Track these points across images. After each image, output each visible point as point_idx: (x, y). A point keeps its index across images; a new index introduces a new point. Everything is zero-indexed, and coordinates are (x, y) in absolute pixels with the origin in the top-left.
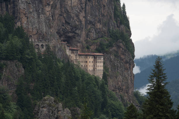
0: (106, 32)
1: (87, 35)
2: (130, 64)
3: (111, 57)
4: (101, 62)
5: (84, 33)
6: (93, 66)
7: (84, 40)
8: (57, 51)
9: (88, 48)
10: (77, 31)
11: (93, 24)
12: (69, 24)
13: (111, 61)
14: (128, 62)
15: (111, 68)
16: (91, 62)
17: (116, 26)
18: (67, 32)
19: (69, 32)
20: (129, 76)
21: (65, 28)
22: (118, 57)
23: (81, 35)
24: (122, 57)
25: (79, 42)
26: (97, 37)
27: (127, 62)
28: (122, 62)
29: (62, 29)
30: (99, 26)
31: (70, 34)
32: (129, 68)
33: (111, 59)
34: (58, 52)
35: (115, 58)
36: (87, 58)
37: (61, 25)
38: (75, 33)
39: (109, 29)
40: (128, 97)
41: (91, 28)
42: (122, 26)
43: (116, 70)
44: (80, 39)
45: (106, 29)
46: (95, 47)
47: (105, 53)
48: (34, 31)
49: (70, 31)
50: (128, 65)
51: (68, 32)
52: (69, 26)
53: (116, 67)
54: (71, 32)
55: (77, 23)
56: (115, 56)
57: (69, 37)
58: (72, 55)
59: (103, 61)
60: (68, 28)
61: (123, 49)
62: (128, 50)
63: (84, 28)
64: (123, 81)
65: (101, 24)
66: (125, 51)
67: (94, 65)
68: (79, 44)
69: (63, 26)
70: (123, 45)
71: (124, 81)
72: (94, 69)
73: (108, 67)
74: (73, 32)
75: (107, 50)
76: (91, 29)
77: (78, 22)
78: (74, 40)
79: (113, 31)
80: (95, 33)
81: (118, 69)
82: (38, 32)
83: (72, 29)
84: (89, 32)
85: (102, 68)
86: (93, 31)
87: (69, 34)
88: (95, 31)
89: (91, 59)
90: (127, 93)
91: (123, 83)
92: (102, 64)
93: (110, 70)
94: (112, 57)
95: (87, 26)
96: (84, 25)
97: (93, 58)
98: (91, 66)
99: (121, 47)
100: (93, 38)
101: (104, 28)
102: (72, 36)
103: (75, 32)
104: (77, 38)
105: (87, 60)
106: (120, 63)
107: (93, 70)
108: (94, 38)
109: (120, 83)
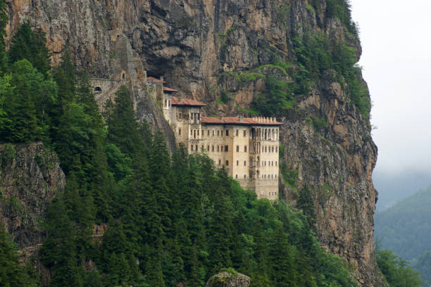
0: (284, 43)
1: (223, 56)
2: (365, 157)
3: (304, 131)
4: (271, 149)
5: (210, 45)
6: (248, 164)
7: (210, 72)
8: (135, 109)
9: (224, 99)
10: (190, 41)
11: (240, 16)
12: (162, 13)
13: (303, 145)
14: (359, 149)
15: (304, 169)
16: (241, 149)
17: (315, 21)
18: (155, 44)
19: (164, 42)
20: (363, 199)
21: (151, 29)
22: (326, 131)
23: (204, 53)
24: (340, 129)
25: (196, 79)
26: (256, 61)
27: (353, 150)
28: (338, 150)
29: (138, 34)
30: (260, 21)
31: (167, 52)
32: (360, 171)
33: (302, 139)
34: (139, 115)
35: (315, 135)
36: (227, 134)
37: (137, 19)
38: (183, 47)
39: (292, 34)
40: (361, 271)
41: (235, 27)
42: (334, 24)
43: (322, 176)
44: (197, 69)
45: (284, 34)
46: (250, 98)
47: (283, 119)
48: (55, 39)
49: (166, 39)
50: (357, 158)
51: (159, 44)
52: (163, 23)
53: (322, 167)
54: (169, 44)
55: (190, 11)
56: (317, 127)
57: (163, 61)
58: (180, 125)
59: (277, 144)
60: (161, 28)
61: (341, 103)
62: (356, 105)
63: (212, 30)
64: (343, 217)
65: (266, 15)
66: (349, 109)
67: (251, 159)
68: (194, 87)
69: (144, 20)
70: (342, 88)
71: (346, 214)
72: (251, 173)
73: (295, 166)
74: (177, 44)
75: (288, 105)
76: (236, 33)
77: (192, 7)
78: (178, 70)
79: (305, 39)
80: (247, 48)
81: (326, 174)
82: (71, 41)
83: (171, 34)
84: (229, 42)
85: (275, 171)
86: (243, 40)
87: (162, 48)
88: (248, 38)
89: (241, 139)
90: (358, 257)
91: (345, 223)
92: (275, 157)
93: (301, 178)
94: (307, 131)
95: (220, 22)
96: (213, 17)
97: (248, 137)
98: (241, 163)
99: (334, 96)
100: (241, 64)
101: (277, 30)
102: (173, 57)
103: (184, 42)
104: (188, 64)
105: (228, 142)
106: (332, 150)
107: (248, 175)
108: (245, 65)
109: (333, 223)
